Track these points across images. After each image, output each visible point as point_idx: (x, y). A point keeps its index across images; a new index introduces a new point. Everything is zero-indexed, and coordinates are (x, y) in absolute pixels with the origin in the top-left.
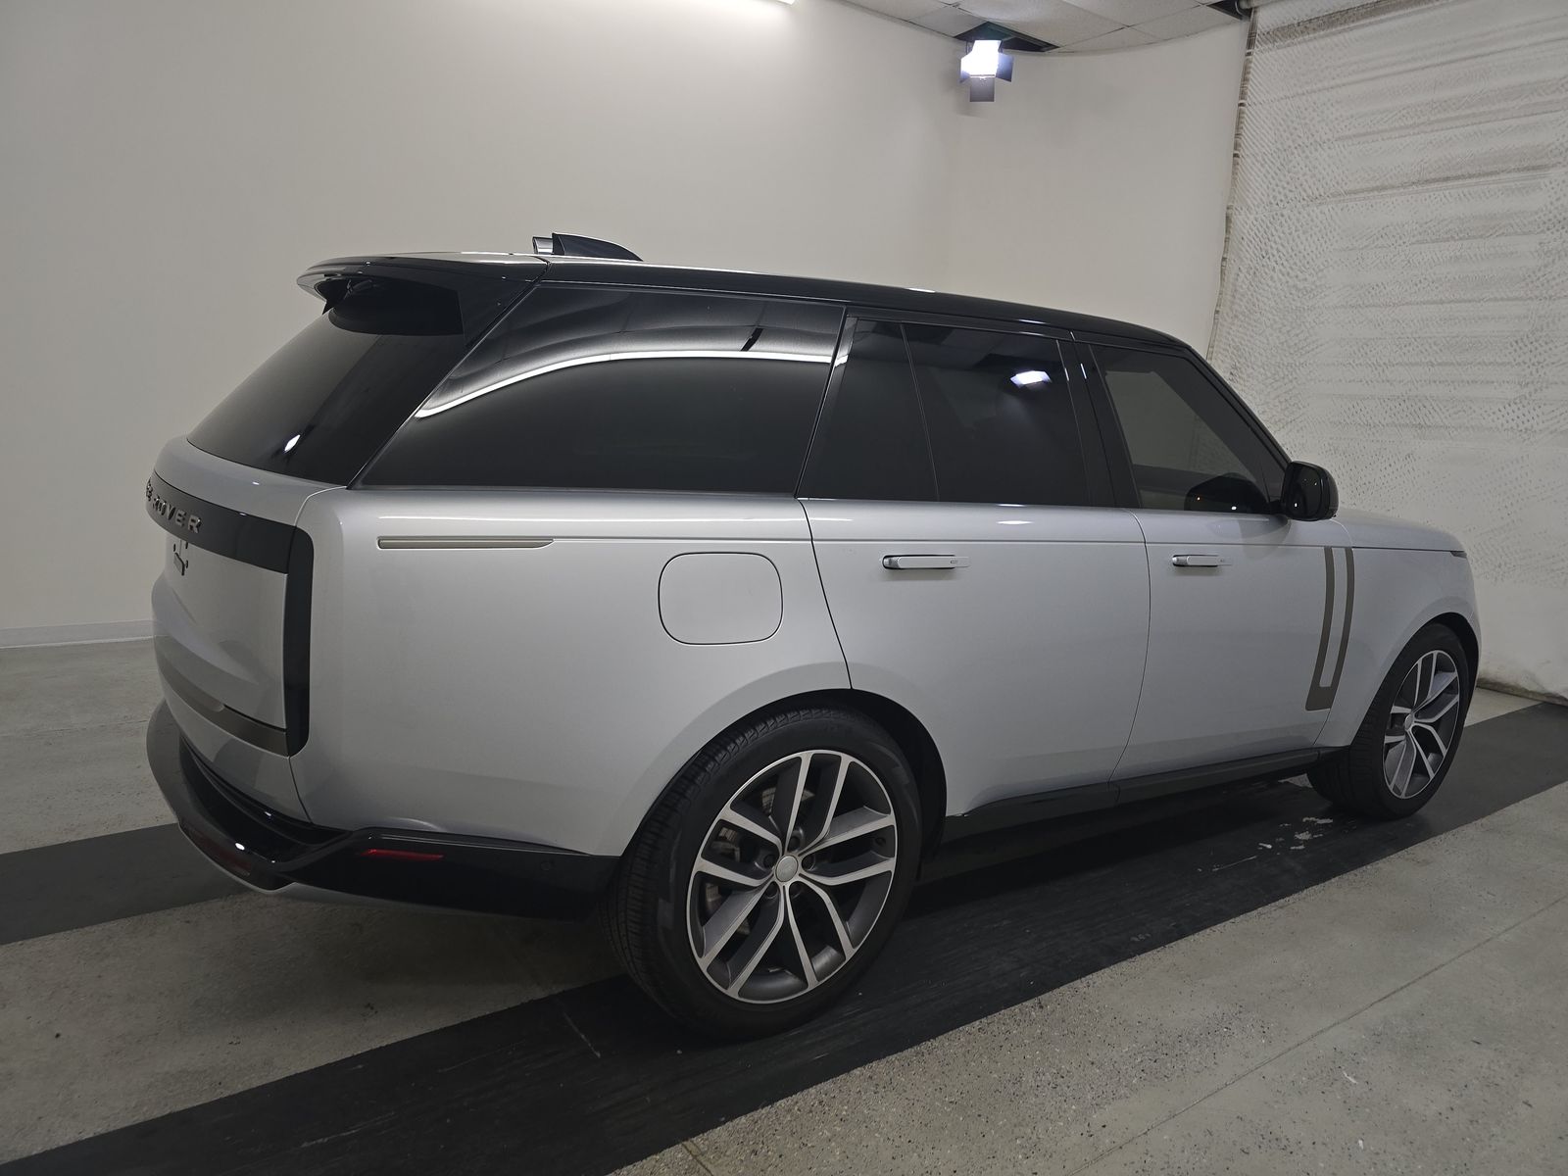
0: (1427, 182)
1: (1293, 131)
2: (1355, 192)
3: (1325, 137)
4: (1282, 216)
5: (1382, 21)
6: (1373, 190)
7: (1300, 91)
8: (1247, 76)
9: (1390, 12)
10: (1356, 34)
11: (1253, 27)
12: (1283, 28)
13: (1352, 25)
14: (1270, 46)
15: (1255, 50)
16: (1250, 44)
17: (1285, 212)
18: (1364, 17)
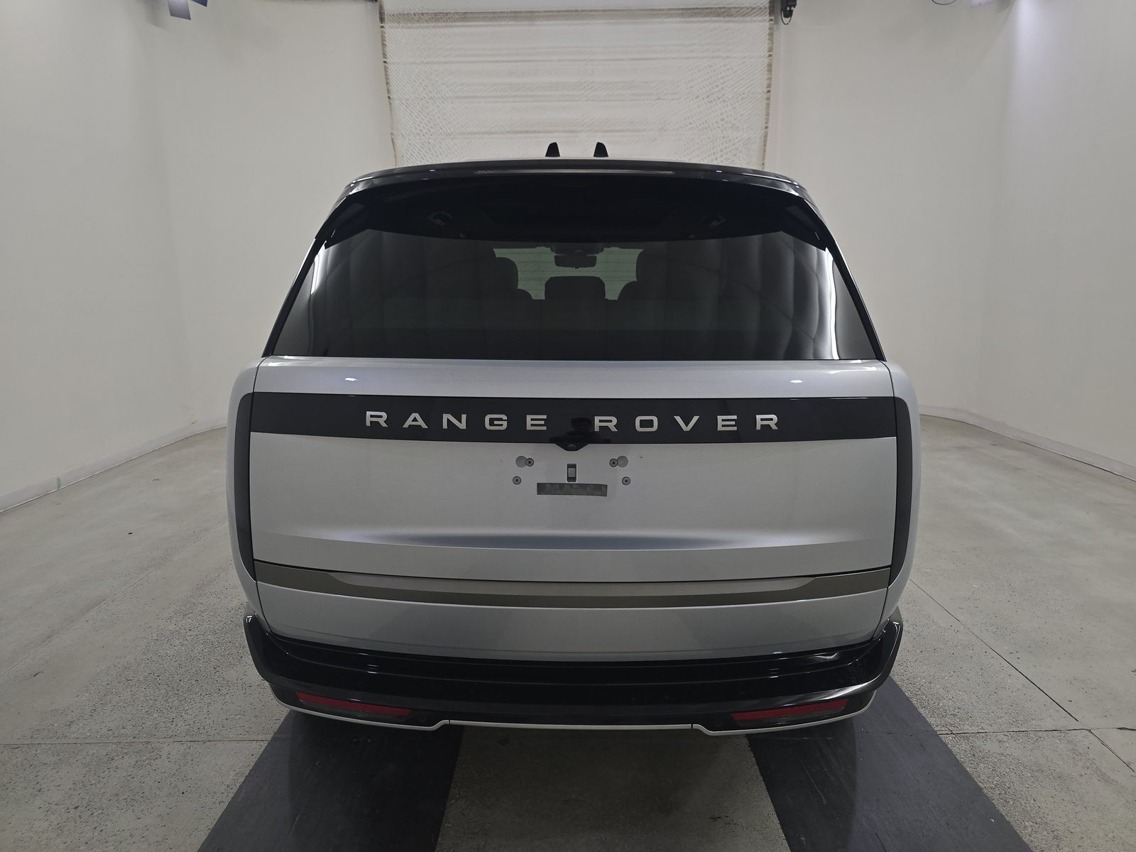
0: (516, 132)
1: (425, 87)
2: (475, 134)
3: (447, 95)
4: (429, 143)
5: (470, 26)
6: (485, 133)
7: (424, 61)
8: (385, 42)
9: (474, 21)
10: (456, 30)
11: (381, 8)
12: (404, 14)
13: (451, 24)
14: (397, 25)
15: (386, 25)
16: (382, 20)
17: (430, 141)
18: (458, 20)
